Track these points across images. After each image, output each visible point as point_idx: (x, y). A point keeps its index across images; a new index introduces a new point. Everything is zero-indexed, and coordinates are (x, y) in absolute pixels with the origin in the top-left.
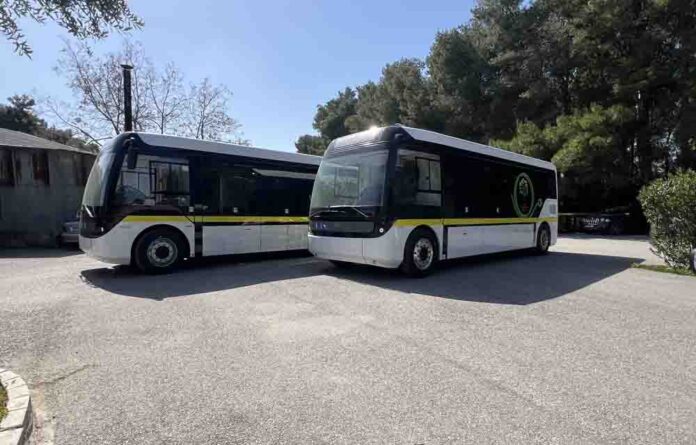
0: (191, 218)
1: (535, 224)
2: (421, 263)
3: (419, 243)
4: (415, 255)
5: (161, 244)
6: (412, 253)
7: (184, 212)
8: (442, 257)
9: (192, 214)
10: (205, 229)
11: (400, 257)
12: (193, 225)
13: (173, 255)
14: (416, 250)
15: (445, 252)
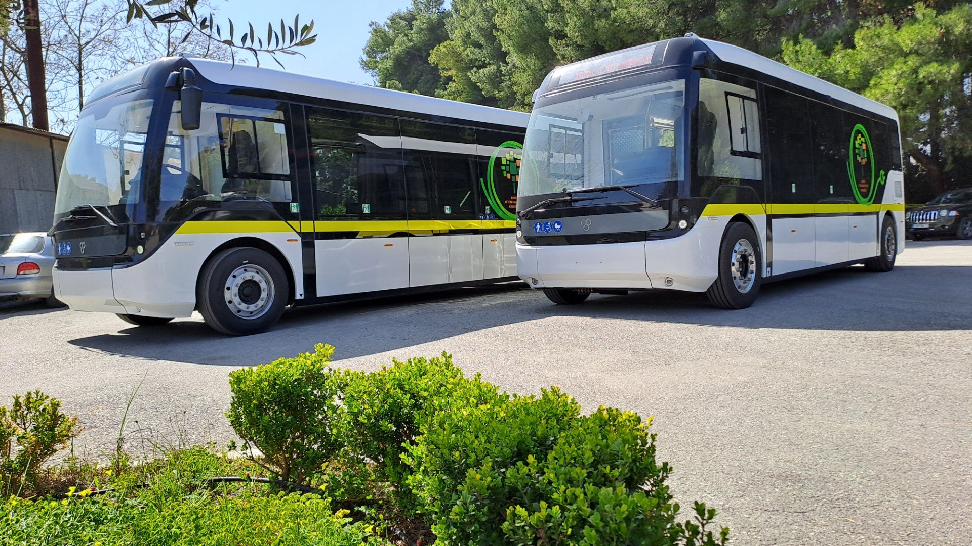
0: (295, 224)
1: (877, 214)
2: (741, 283)
3: (737, 248)
4: (733, 269)
5: (248, 276)
6: (729, 265)
7: (281, 212)
8: (765, 273)
9: (294, 217)
10: (320, 245)
11: (713, 273)
12: (299, 239)
13: (269, 295)
14: (733, 261)
15: (770, 265)
